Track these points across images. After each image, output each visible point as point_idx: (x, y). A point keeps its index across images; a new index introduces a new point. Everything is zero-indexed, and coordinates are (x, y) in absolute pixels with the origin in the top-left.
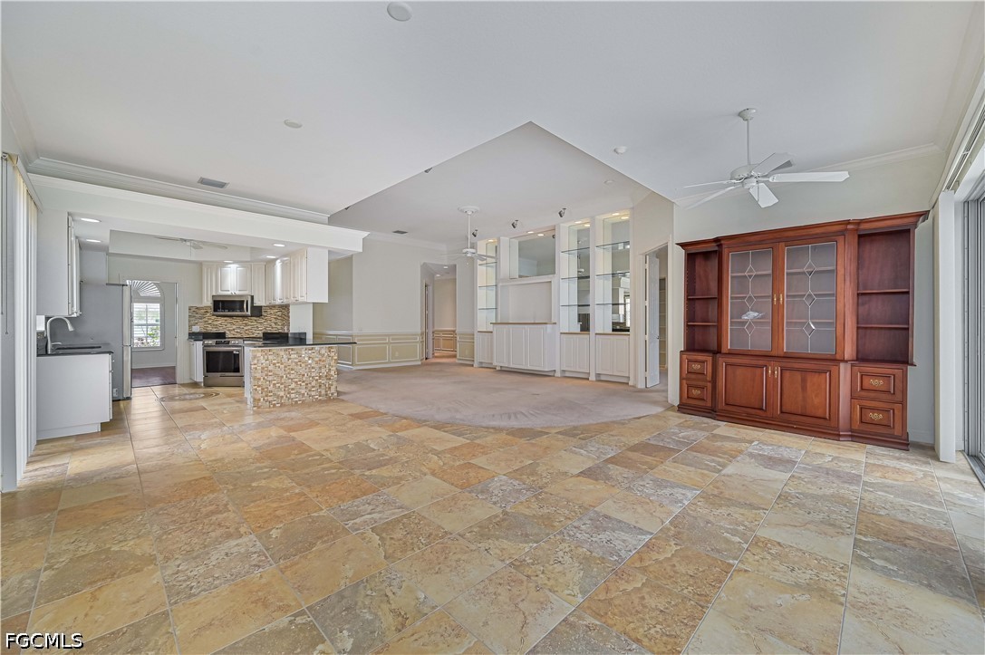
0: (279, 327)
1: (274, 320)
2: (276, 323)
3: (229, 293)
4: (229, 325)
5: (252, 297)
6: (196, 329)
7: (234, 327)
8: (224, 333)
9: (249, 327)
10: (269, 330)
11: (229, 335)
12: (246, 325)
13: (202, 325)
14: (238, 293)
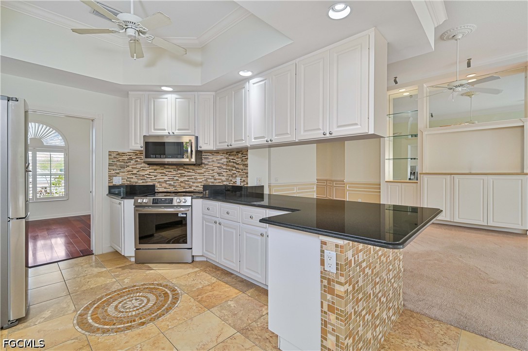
0: (223, 178)
1: (217, 170)
2: (219, 174)
3: (165, 133)
4: (159, 176)
5: (197, 138)
6: (118, 181)
7: (166, 178)
8: (154, 186)
9: (186, 178)
10: (211, 182)
11: (159, 188)
12: (182, 175)
13: (125, 175)
14: (177, 132)
